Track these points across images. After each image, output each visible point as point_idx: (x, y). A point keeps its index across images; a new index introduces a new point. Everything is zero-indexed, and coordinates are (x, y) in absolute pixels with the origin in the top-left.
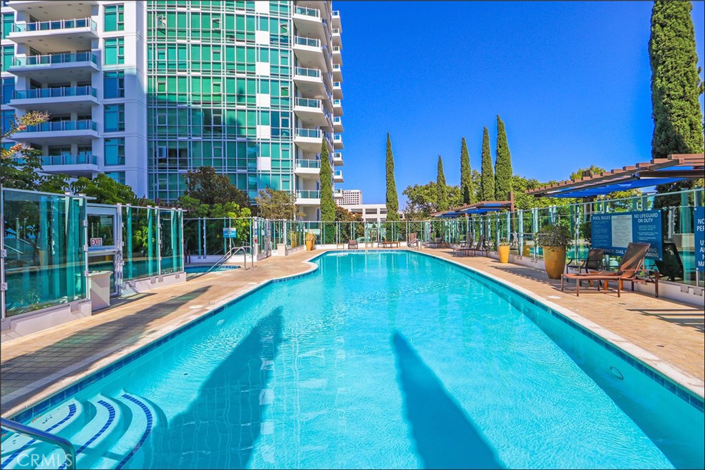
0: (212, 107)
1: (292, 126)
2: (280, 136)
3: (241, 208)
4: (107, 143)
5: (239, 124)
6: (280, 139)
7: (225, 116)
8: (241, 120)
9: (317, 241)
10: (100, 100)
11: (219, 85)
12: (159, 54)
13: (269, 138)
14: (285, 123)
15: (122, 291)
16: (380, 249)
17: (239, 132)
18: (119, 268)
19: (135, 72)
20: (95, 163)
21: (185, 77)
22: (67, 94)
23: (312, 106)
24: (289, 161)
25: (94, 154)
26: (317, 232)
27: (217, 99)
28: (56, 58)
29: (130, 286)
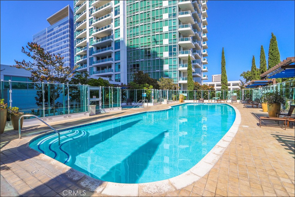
0: (147, 47)
1: (177, 51)
2: (173, 55)
3: (149, 85)
4: (116, 65)
5: (156, 53)
6: (173, 56)
7: (152, 50)
8: (157, 51)
9: (185, 98)
10: (113, 51)
11: (149, 39)
12: (130, 31)
13: (168, 56)
14: (175, 50)
15: (101, 111)
16: (215, 103)
17: (157, 56)
18: (100, 105)
19: (123, 39)
20: (112, 71)
21: (138, 38)
22: (105, 50)
23: (187, 41)
24: (176, 65)
25: (112, 69)
26: (186, 95)
27: (149, 44)
28: (103, 39)
29: (104, 110)
